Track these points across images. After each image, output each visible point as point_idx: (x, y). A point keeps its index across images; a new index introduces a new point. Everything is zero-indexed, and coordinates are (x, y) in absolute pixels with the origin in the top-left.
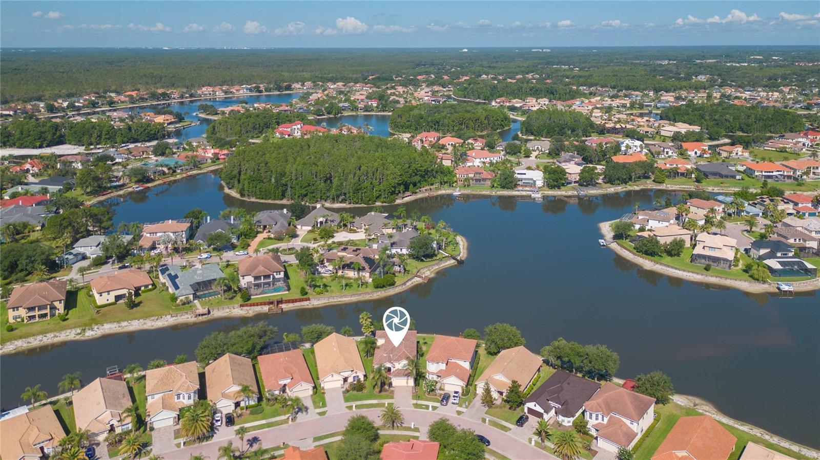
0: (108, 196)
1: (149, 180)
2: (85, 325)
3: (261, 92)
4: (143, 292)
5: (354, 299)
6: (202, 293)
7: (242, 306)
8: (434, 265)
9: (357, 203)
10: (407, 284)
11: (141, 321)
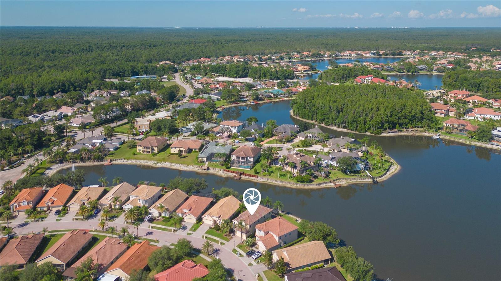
0: (237, 105)
1: (261, 99)
2: (160, 160)
3: (381, 55)
4: (194, 152)
5: (281, 184)
6: (214, 159)
7: (224, 170)
8: (352, 179)
9: (353, 130)
10: (322, 185)
11: (180, 165)
